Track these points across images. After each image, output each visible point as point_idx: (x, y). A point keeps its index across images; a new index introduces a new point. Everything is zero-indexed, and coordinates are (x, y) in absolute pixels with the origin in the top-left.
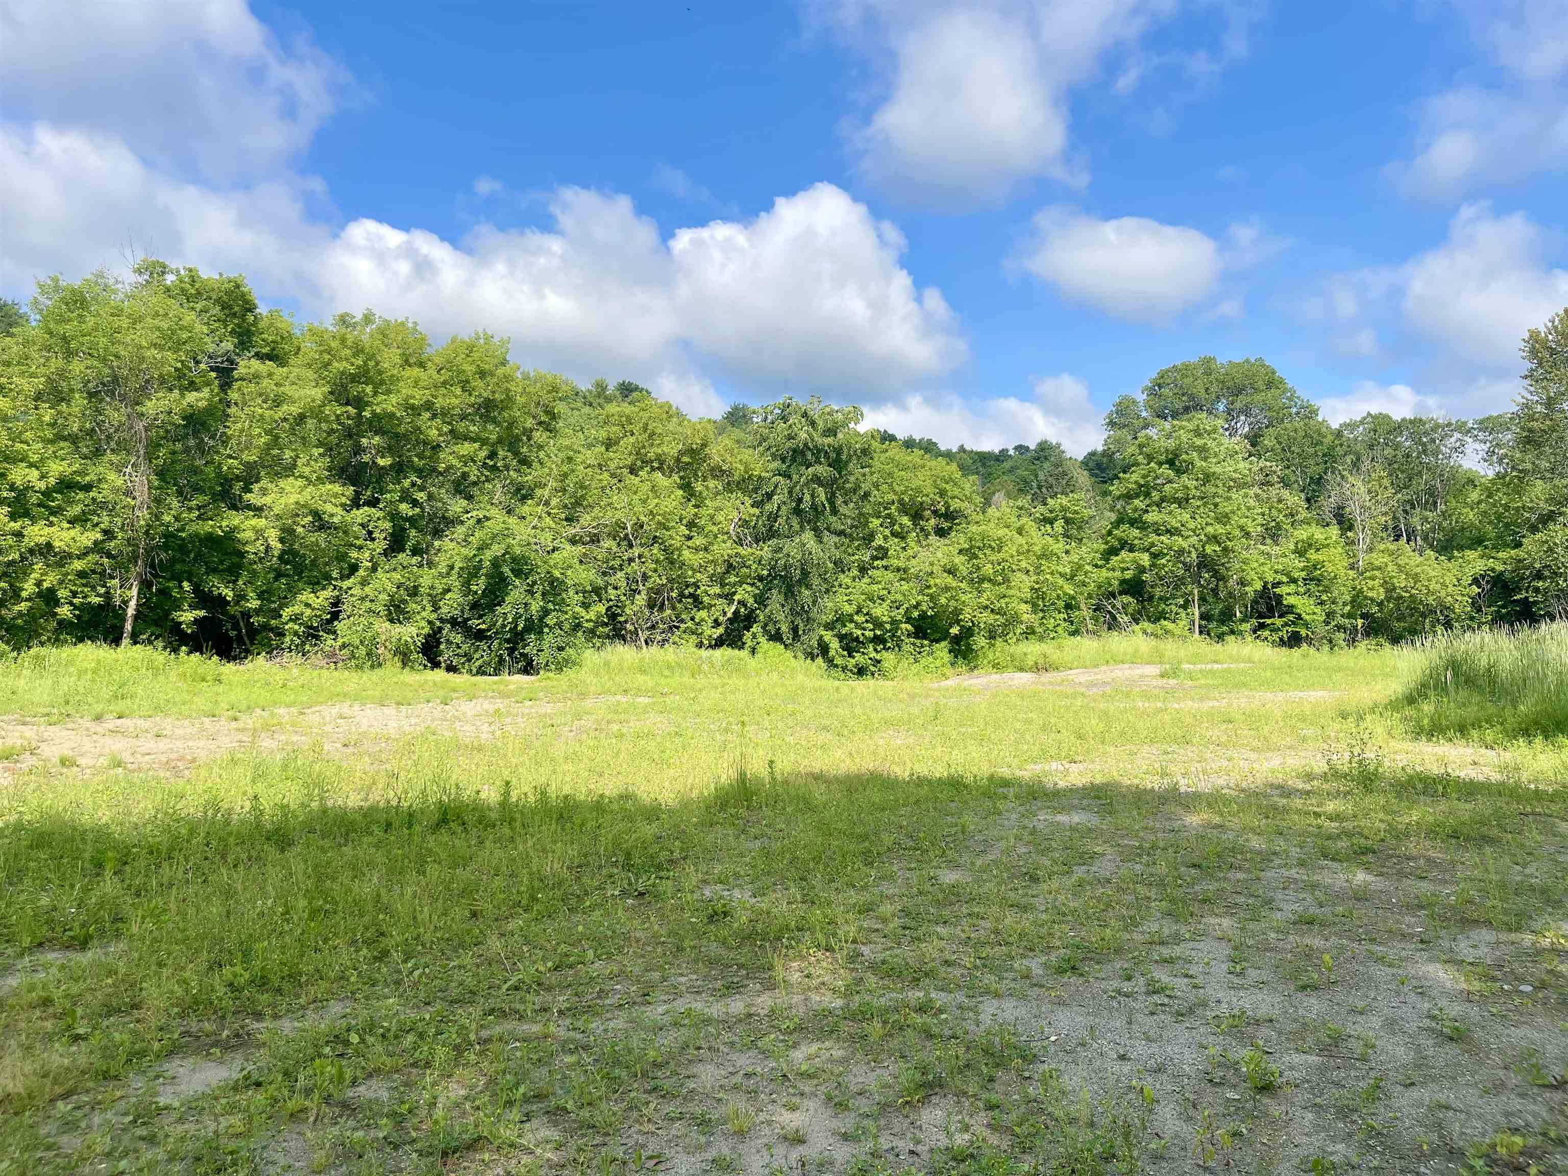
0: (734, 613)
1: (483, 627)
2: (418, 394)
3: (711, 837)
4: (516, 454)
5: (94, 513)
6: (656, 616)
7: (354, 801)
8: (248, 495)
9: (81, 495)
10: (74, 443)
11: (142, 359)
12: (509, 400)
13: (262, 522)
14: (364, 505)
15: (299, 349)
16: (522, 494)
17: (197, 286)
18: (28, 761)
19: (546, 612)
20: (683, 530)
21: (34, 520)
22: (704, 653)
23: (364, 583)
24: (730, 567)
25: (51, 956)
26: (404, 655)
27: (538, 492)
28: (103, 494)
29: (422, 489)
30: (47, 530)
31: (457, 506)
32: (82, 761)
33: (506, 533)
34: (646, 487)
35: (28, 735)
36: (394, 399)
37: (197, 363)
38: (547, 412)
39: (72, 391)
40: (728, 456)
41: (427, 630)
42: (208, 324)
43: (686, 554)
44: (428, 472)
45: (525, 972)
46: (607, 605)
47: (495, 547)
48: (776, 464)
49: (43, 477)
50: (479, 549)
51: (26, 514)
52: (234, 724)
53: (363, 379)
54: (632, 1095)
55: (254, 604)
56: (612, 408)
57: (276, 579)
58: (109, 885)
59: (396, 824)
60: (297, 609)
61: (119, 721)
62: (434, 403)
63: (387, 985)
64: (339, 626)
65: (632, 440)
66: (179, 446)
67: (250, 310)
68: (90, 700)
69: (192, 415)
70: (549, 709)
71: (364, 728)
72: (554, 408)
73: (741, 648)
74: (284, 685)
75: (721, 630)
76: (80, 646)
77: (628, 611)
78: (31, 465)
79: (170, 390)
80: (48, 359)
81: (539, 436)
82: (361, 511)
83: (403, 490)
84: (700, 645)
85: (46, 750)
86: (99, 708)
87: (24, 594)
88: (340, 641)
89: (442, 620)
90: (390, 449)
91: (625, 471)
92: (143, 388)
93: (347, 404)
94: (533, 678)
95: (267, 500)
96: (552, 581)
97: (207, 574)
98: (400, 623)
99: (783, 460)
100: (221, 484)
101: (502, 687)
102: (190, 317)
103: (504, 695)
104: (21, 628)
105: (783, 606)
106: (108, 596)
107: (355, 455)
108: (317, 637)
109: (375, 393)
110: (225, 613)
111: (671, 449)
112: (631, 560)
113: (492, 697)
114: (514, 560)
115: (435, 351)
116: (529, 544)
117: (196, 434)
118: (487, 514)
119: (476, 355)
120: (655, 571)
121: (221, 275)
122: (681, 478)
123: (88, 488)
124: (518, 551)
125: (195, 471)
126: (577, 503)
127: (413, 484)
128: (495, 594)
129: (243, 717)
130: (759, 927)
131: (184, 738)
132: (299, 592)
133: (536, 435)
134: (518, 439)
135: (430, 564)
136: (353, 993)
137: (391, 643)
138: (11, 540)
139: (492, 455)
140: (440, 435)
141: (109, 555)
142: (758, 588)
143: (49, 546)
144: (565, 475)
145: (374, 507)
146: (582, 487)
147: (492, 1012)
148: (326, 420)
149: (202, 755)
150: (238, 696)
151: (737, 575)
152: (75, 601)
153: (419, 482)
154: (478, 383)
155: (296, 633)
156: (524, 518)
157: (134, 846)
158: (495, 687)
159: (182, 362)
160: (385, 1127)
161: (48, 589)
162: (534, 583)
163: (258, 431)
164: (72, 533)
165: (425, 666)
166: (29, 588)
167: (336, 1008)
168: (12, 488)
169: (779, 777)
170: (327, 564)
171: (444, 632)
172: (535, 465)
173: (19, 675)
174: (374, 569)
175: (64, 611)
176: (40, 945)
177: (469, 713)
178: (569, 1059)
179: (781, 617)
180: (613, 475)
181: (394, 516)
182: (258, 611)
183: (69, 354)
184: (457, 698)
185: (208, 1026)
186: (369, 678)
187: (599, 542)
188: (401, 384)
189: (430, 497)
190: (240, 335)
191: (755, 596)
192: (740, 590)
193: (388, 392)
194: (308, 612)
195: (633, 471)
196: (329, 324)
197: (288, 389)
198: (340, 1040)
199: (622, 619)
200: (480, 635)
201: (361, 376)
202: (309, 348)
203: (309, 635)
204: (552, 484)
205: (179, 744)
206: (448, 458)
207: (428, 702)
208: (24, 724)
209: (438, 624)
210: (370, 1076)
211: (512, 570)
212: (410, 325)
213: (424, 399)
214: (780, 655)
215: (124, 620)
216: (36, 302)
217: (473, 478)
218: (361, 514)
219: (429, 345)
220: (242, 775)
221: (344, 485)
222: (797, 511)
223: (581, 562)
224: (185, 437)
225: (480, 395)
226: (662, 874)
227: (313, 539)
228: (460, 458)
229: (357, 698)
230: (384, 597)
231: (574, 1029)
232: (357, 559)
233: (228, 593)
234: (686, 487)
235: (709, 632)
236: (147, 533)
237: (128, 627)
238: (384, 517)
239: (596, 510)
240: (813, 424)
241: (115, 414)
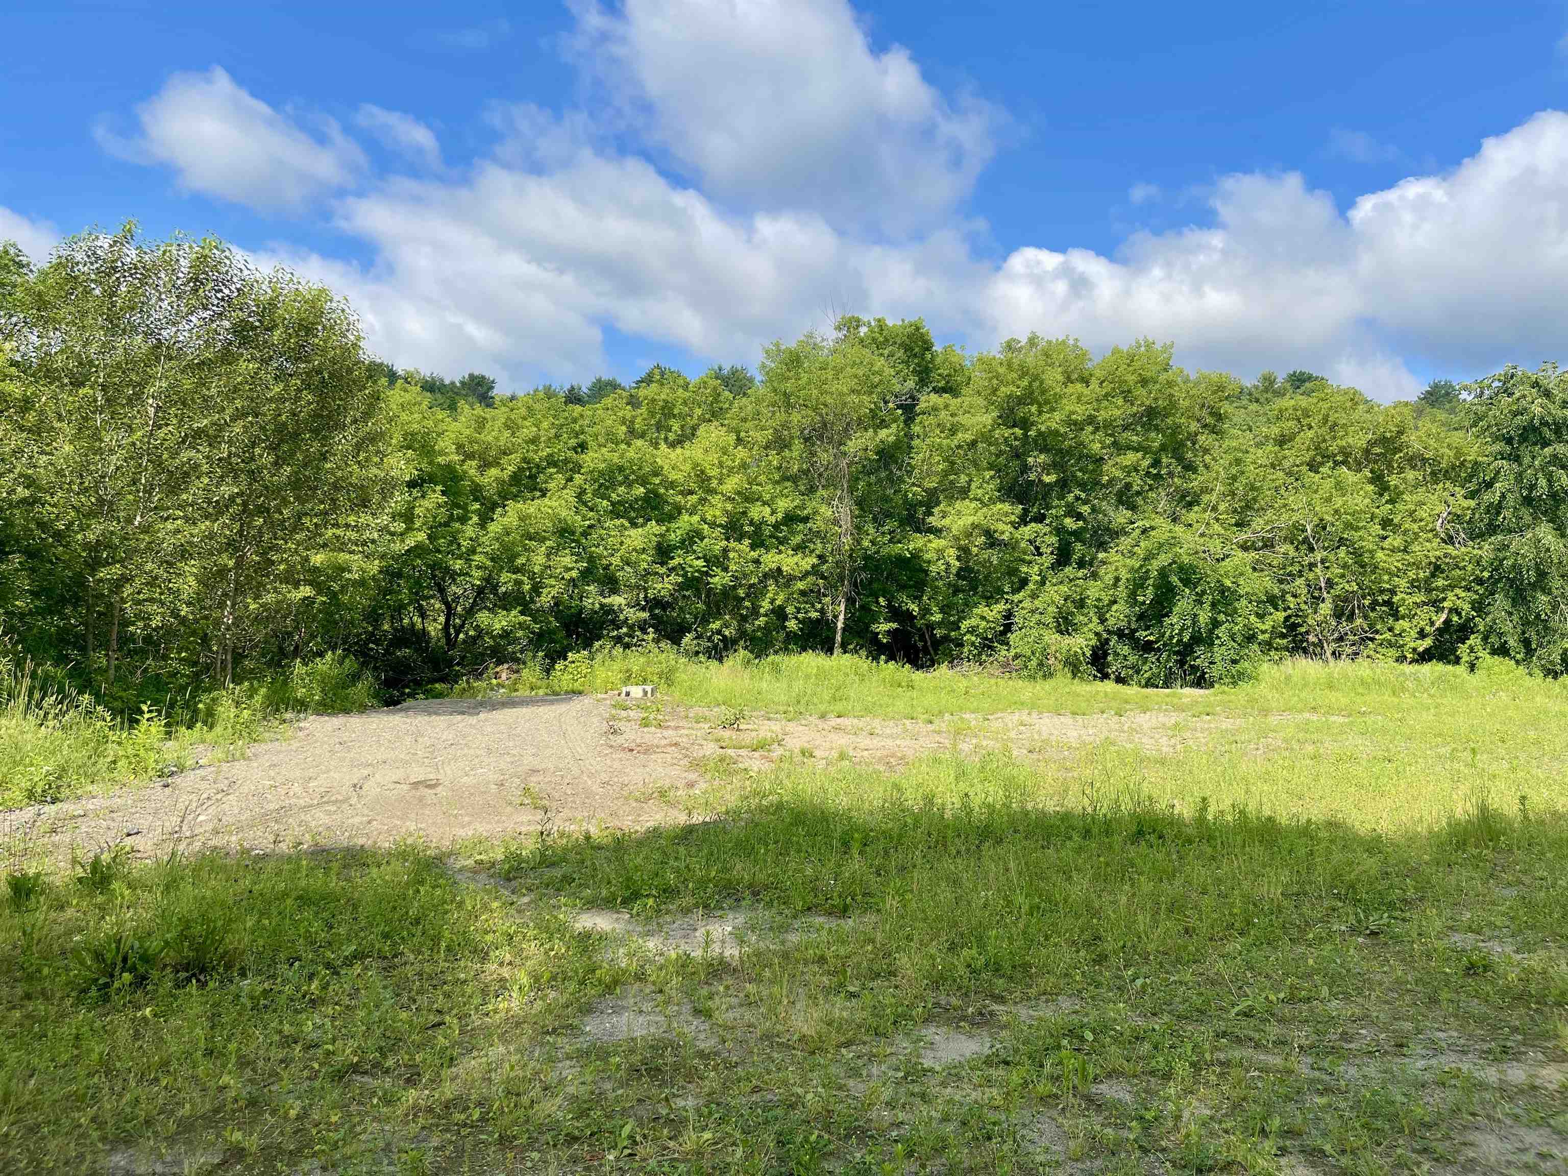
0: (1445, 622)
1: (1152, 638)
2: (1080, 409)
3: (1453, 879)
4: (1180, 459)
5: (811, 541)
6: (1345, 626)
7: (1051, 806)
8: (931, 518)
9: (801, 526)
10: (794, 482)
11: (845, 404)
12: (1173, 404)
13: (942, 543)
14: (1031, 521)
15: (970, 379)
16: (1189, 500)
17: (885, 332)
18: (778, 752)
19: (1216, 624)
20: (1377, 529)
21: (768, 550)
22: (1407, 668)
23: (1034, 596)
24: (1437, 570)
25: (819, 920)
26: (1073, 666)
27: (1205, 498)
28: (818, 524)
29: (1085, 502)
30: (778, 557)
31: (1121, 516)
32: (816, 753)
33: (1173, 542)
34: (1329, 484)
35: (774, 728)
36: (1057, 416)
37: (886, 402)
38: (1212, 414)
39: (792, 438)
40: (1432, 442)
41: (1093, 642)
42: (894, 367)
43: (1380, 555)
44: (1092, 485)
45: (1253, 999)
46: (1284, 614)
47: (1162, 557)
48: (1498, 447)
49: (773, 512)
50: (1145, 559)
51: (762, 544)
52: (930, 727)
53: (1029, 401)
54: (1399, 1151)
55: (937, 617)
56: (1287, 402)
57: (955, 593)
58: (856, 865)
59: (1095, 830)
60: (973, 622)
61: (839, 720)
62: (1096, 417)
63: (1110, 990)
64: (1012, 637)
65: (1310, 434)
66: (873, 478)
67: (928, 349)
68: (815, 700)
69: (883, 450)
70: (1226, 724)
71: (1045, 736)
72: (1220, 408)
73: (1457, 661)
74: (966, 693)
75: (1428, 642)
76: (804, 654)
77: (1310, 621)
78: (765, 503)
79: (866, 430)
80: (774, 413)
81: (1204, 439)
82: (1028, 528)
83: (1068, 505)
84: (1401, 659)
85: (790, 742)
86: (822, 707)
87: (762, 611)
88: (1013, 652)
89: (1109, 632)
90: (1054, 465)
91: (1305, 468)
92: (846, 430)
93: (1014, 426)
94: (1207, 691)
95: (946, 522)
96: (1223, 590)
97: (898, 591)
98: (1069, 634)
99: (1509, 441)
100: (907, 510)
101: (1175, 701)
102: (880, 363)
103: (1181, 709)
104: (761, 639)
105: (1510, 614)
106: (822, 611)
107: (1022, 474)
108: (991, 648)
109: (1040, 413)
110: (913, 626)
111: (1358, 441)
112: (1312, 566)
113: (1166, 710)
114: (1181, 568)
115: (1095, 364)
116: (1197, 553)
117: (886, 467)
118: (1153, 524)
119: (1137, 364)
120: (1343, 576)
121: (903, 321)
122: (1372, 471)
123: (805, 520)
124: (1186, 560)
125: (886, 499)
126: (1248, 507)
127: (1078, 498)
128: (1162, 605)
129: (937, 721)
130: (1533, 988)
131: (891, 736)
132: (976, 605)
133: (1201, 438)
134: (1182, 444)
135: (1095, 576)
136: (1080, 992)
137: (1061, 653)
138: (752, 567)
139: (1156, 463)
140: (1103, 448)
141: (823, 577)
142: (1476, 592)
143: (779, 570)
144: (1234, 478)
145: (1041, 522)
146: (1253, 488)
147: (1224, 1034)
148: (997, 444)
149: (910, 753)
150: (929, 700)
151: (1447, 578)
152: (800, 616)
153: (1083, 496)
154: (1141, 392)
155: (973, 644)
156: (1190, 525)
157: (871, 830)
158: (1168, 700)
159: (875, 403)
160: (1134, 1131)
161: (779, 606)
162: (1204, 592)
163: (937, 458)
164: (796, 559)
165: (1095, 676)
166: (765, 605)
167: (1066, 1004)
168: (752, 523)
169: (1531, 816)
170: (999, 579)
171: (1112, 644)
172: (1201, 469)
173: (761, 679)
174: (1043, 583)
175: (792, 625)
176: (809, 909)
177: (1145, 726)
178: (1321, 1101)
179: (1508, 627)
180: (1289, 474)
181: (1059, 531)
182: (940, 624)
183: (789, 406)
184: (1132, 710)
185: (954, 1001)
186: (1042, 687)
187: (1273, 546)
188: (1064, 401)
189: (1094, 510)
190: (920, 373)
191: (1473, 603)
192: (1450, 595)
193: (1053, 410)
194: (984, 624)
195: (1313, 467)
196: (995, 351)
197: (964, 419)
198: (1074, 1033)
199: (1303, 630)
200: (1148, 647)
201: (1027, 398)
202: (979, 378)
203: (985, 645)
204: (1220, 488)
205: (889, 743)
206: (1111, 470)
207: (1103, 712)
208: (769, 719)
209: (1105, 635)
210: (1109, 1076)
211: (1181, 580)
212: (1071, 342)
213: (1087, 413)
214: (1508, 673)
215: (835, 632)
216: (764, 366)
217: (1136, 488)
218: (1028, 531)
219: (1090, 360)
220: (947, 775)
221: (1013, 504)
222: (1528, 501)
223: (1254, 569)
224: (877, 470)
225: (1142, 404)
226: (1397, 914)
227: (986, 556)
228: (1123, 468)
229: (1033, 706)
230: (1052, 609)
231: (1319, 1069)
232: (1026, 573)
233: (914, 608)
234: (1377, 479)
235: (1413, 645)
236: (851, 556)
237: (838, 638)
238: (1051, 532)
239: (1270, 513)
240: (1547, 394)
241: (824, 457)
